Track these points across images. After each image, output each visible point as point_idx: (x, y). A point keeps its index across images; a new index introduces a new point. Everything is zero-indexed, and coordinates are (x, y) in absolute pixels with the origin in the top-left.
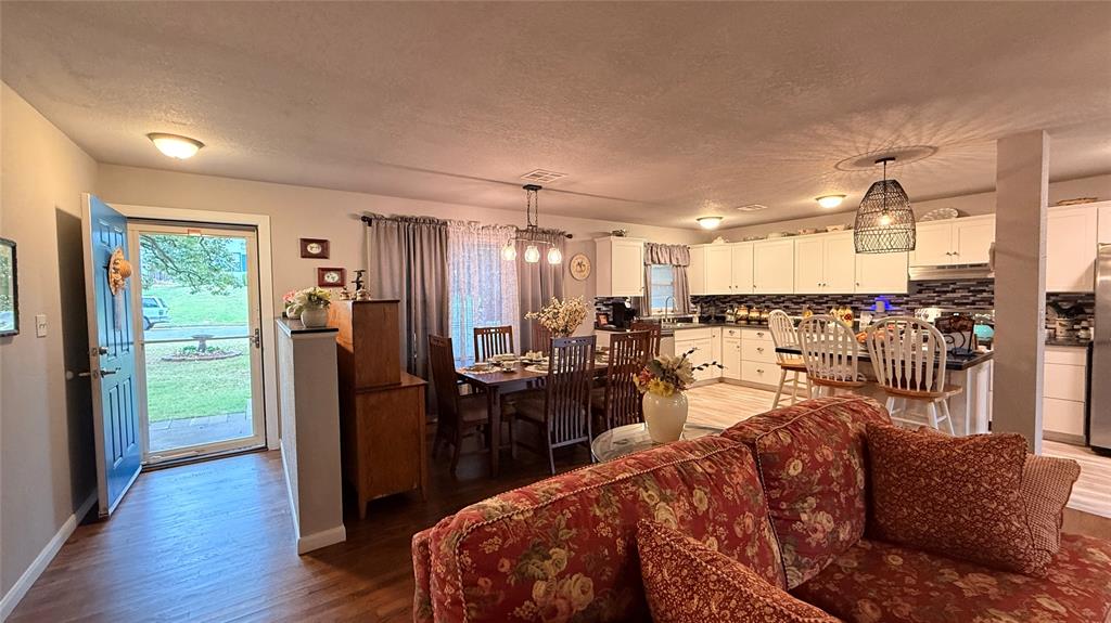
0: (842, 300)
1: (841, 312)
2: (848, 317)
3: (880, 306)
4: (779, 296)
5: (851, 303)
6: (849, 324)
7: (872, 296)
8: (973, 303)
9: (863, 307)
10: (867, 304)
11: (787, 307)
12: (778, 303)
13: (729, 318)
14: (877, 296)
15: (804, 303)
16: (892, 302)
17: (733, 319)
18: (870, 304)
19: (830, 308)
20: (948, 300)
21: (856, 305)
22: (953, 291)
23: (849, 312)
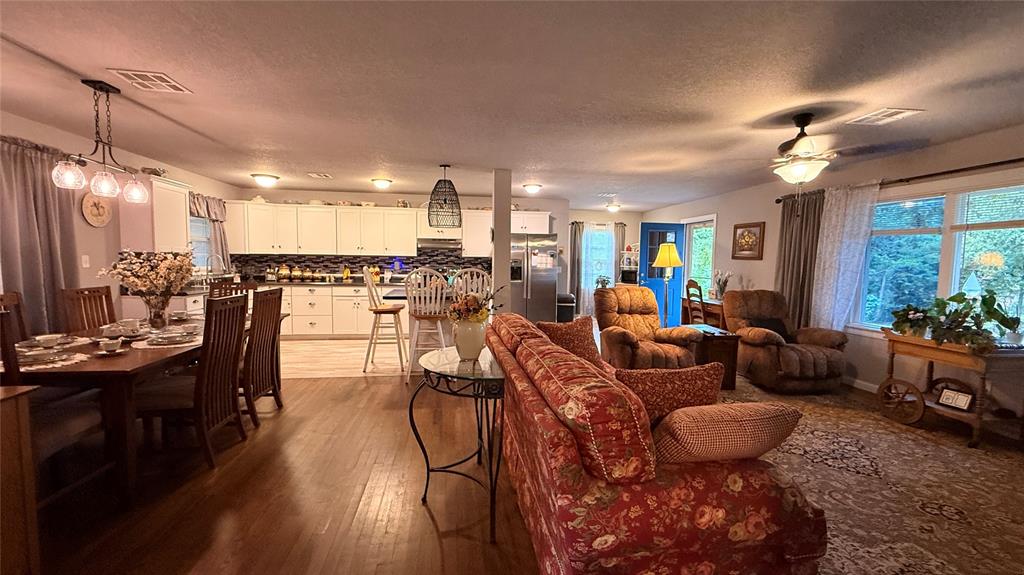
0: (373, 261)
1: (371, 269)
2: (377, 274)
3: (397, 265)
4: (319, 257)
5: (377, 263)
6: (378, 279)
7: (391, 258)
8: (447, 263)
9: (385, 266)
10: (388, 264)
11: (326, 266)
12: (318, 263)
13: (270, 277)
14: (395, 257)
15: (341, 262)
16: (406, 262)
17: (274, 278)
18: (390, 263)
19: (362, 267)
20: (434, 261)
21: (381, 264)
22: (437, 255)
23: (377, 269)
